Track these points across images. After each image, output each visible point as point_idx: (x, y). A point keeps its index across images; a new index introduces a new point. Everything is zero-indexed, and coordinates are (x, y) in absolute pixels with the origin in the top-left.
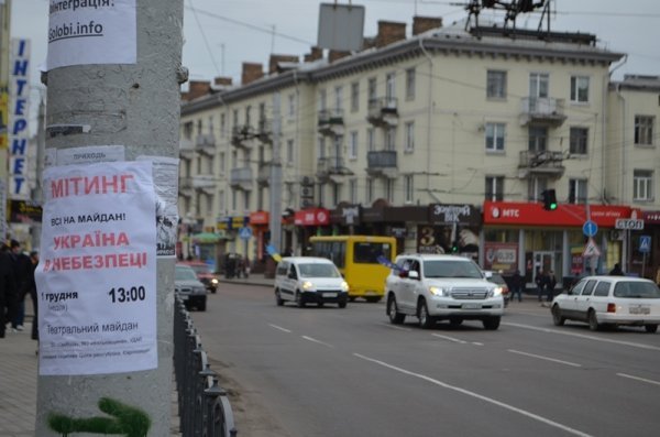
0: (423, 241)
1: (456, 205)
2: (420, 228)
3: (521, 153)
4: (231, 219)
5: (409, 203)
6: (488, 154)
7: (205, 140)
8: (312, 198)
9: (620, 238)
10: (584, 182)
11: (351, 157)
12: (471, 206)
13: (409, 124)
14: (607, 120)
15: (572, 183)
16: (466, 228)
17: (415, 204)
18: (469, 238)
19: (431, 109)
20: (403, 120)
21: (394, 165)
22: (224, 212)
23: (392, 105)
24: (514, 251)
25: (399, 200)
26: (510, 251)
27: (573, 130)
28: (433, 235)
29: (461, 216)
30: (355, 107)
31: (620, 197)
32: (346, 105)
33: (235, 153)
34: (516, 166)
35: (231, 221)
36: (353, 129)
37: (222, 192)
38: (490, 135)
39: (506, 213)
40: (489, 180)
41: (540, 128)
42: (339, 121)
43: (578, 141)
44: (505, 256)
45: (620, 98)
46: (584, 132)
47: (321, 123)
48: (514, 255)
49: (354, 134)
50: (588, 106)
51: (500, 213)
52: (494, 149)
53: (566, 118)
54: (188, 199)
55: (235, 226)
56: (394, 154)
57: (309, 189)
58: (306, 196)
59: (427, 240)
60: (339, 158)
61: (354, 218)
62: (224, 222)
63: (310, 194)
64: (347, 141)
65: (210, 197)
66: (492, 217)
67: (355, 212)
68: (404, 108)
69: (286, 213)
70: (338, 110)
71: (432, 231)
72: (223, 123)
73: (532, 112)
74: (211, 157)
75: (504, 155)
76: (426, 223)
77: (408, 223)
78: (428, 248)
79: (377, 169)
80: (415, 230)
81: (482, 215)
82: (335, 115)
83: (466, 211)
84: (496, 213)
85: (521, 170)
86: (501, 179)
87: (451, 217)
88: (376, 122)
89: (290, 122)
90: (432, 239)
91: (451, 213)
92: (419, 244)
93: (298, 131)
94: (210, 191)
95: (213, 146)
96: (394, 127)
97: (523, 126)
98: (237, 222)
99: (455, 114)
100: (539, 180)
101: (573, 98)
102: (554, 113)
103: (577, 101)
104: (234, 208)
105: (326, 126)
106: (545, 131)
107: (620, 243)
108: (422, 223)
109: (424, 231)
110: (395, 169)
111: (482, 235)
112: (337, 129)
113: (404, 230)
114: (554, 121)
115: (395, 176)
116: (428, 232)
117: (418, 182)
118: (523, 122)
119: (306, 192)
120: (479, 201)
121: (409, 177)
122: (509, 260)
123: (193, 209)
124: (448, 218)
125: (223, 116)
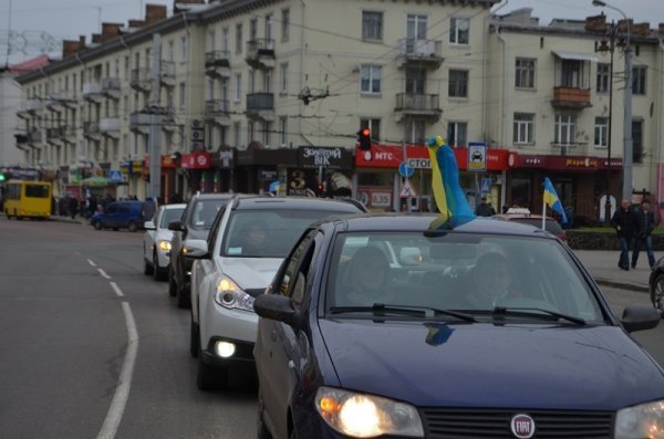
0: (293, 184)
1: (326, 148)
2: (290, 171)
3: (398, 95)
4: (131, 162)
5: (283, 146)
6: (362, 96)
7: (110, 84)
8: (203, 141)
9: (499, 182)
10: (463, 126)
11: (236, 100)
12: (342, 149)
13: (285, 66)
14: (488, 63)
15: (452, 125)
16: (338, 171)
17: (289, 147)
18: (341, 181)
19: (303, 50)
20: (281, 61)
21: (271, 107)
22: (127, 156)
23: (270, 47)
24: (388, 195)
25: (275, 143)
26: (384, 195)
27: (452, 72)
28: (304, 179)
29: (331, 159)
30: (239, 49)
31: (499, 141)
32: (232, 47)
33: (137, 96)
34: (392, 109)
35: (131, 165)
36: (238, 71)
37: (125, 136)
38: (367, 78)
39: (378, 156)
40: (364, 123)
41: (417, 70)
42: (225, 63)
43: (458, 83)
44: (379, 199)
45: (500, 40)
46: (465, 74)
47: (208, 65)
48: (389, 198)
49: (239, 76)
50: (469, 48)
51: (373, 156)
52: (370, 92)
53: (443, 59)
54: (97, 143)
55: (135, 170)
56: (272, 95)
57: (200, 132)
58: (196, 140)
59: (298, 183)
60: (225, 101)
61: (230, 161)
62: (125, 166)
63: (200, 138)
64: (232, 84)
65: (116, 141)
66: (365, 160)
67: (230, 155)
68: (280, 49)
69: (174, 157)
70: (226, 52)
71: (302, 174)
72: (127, 66)
73: (409, 54)
74: (116, 101)
75: (380, 97)
76: (296, 166)
77: (280, 166)
78: (298, 192)
79: (254, 111)
80: (285, 173)
81: (354, 158)
82: (222, 57)
83: (337, 154)
84: (368, 156)
85: (397, 113)
86: (376, 122)
87: (321, 161)
88: (254, 63)
89: (182, 64)
90: (303, 183)
91: (321, 156)
92: (289, 187)
93: (188, 74)
94: (115, 135)
95: (118, 89)
96: (272, 69)
97: (400, 69)
98: (136, 166)
99: (329, 56)
100: (416, 122)
101: (452, 40)
102: (432, 55)
103: (456, 44)
104: (136, 152)
105: (212, 68)
106: (423, 73)
107: (499, 187)
108: (291, 166)
109: (294, 174)
110: (270, 112)
111: (355, 178)
112: (223, 71)
113: (275, 173)
114: (433, 63)
115: (271, 118)
116: (298, 176)
117: (292, 125)
118: (399, 63)
119: (196, 135)
120: (352, 144)
121: (283, 119)
122: (383, 204)
123: (101, 154)
124: (318, 161)
125: (127, 58)
